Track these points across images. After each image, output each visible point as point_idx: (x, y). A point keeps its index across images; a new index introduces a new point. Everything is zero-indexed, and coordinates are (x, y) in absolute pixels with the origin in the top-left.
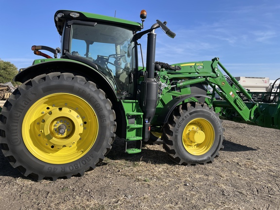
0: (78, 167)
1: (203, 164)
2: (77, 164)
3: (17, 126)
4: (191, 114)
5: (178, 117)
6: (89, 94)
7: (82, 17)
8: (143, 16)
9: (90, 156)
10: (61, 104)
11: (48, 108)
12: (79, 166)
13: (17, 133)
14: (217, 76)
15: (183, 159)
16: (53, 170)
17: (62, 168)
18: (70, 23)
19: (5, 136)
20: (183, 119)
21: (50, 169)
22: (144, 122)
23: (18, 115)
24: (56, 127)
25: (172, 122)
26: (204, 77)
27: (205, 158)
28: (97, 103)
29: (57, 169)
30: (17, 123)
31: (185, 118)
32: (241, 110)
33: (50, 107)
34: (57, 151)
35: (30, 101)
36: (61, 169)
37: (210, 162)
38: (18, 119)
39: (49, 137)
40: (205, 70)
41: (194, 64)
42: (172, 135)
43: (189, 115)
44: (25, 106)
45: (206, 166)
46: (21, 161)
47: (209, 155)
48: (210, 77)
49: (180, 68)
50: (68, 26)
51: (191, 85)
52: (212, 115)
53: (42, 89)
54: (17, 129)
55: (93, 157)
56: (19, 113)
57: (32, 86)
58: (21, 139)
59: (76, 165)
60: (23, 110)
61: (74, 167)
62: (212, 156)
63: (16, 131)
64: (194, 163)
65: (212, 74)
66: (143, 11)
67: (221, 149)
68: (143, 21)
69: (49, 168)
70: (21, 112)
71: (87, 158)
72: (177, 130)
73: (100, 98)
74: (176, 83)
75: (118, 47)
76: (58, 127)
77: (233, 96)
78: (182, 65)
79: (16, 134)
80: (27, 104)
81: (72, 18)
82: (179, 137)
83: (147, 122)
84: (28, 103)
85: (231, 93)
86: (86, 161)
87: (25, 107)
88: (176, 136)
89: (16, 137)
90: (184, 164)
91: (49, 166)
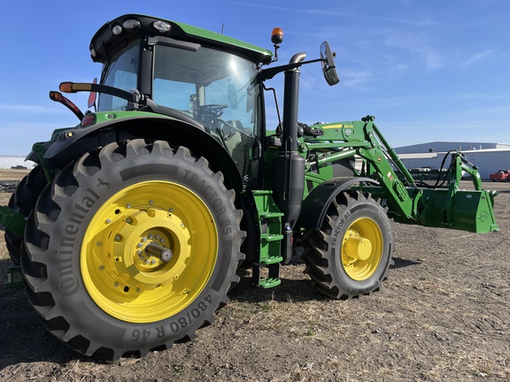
0: (186, 324)
1: (368, 294)
2: (184, 319)
3: (71, 252)
4: (352, 211)
5: (335, 217)
6: (204, 181)
7: (176, 32)
8: (276, 39)
9: (206, 299)
10: (142, 202)
11: (117, 212)
12: (187, 320)
13: (70, 266)
14: (373, 147)
15: (343, 288)
16: (141, 335)
17: (157, 329)
18: (152, 41)
19: (46, 276)
20: (342, 221)
21: (136, 333)
22: (284, 230)
23: (74, 230)
24: (140, 250)
25: (327, 227)
26: (354, 148)
27: (371, 284)
28: (216, 197)
29: (149, 333)
30: (72, 245)
31: (344, 219)
32: (402, 200)
33: (122, 209)
34: (136, 297)
35: (98, 198)
36: (156, 332)
37: (378, 290)
38: (73, 236)
39: (133, 270)
40: (355, 136)
41: (340, 126)
42: (327, 250)
43: (349, 212)
44: (86, 208)
45: (373, 297)
46: (79, 325)
47: (376, 278)
48: (363, 147)
49: (322, 133)
50: (147, 46)
51: (334, 162)
52: (380, 211)
53: (120, 172)
54: (70, 260)
55: (210, 302)
56: (76, 225)
57: (100, 167)
58: (79, 279)
59: (182, 321)
60: (82, 217)
61: (180, 325)
62: (380, 279)
63: (68, 264)
64: (356, 294)
65: (366, 143)
66: (276, 30)
67: (391, 267)
68: (277, 48)
69: (134, 332)
70: (80, 223)
71: (201, 305)
72: (335, 240)
73: (221, 190)
74: (316, 159)
75: (202, 89)
76: (144, 248)
77: (392, 180)
78: (324, 128)
79: (69, 269)
80: (90, 206)
81: (156, 33)
82: (337, 252)
83: (289, 228)
84: (93, 202)
85: (389, 174)
86: (200, 310)
87: (86, 211)
88: (333, 250)
89: (70, 276)
90: (344, 298)
91: (133, 328)
